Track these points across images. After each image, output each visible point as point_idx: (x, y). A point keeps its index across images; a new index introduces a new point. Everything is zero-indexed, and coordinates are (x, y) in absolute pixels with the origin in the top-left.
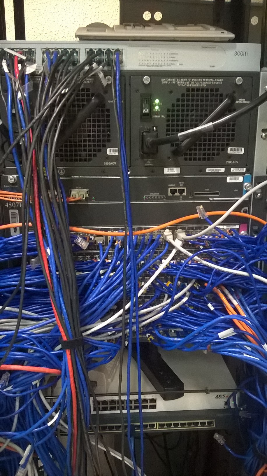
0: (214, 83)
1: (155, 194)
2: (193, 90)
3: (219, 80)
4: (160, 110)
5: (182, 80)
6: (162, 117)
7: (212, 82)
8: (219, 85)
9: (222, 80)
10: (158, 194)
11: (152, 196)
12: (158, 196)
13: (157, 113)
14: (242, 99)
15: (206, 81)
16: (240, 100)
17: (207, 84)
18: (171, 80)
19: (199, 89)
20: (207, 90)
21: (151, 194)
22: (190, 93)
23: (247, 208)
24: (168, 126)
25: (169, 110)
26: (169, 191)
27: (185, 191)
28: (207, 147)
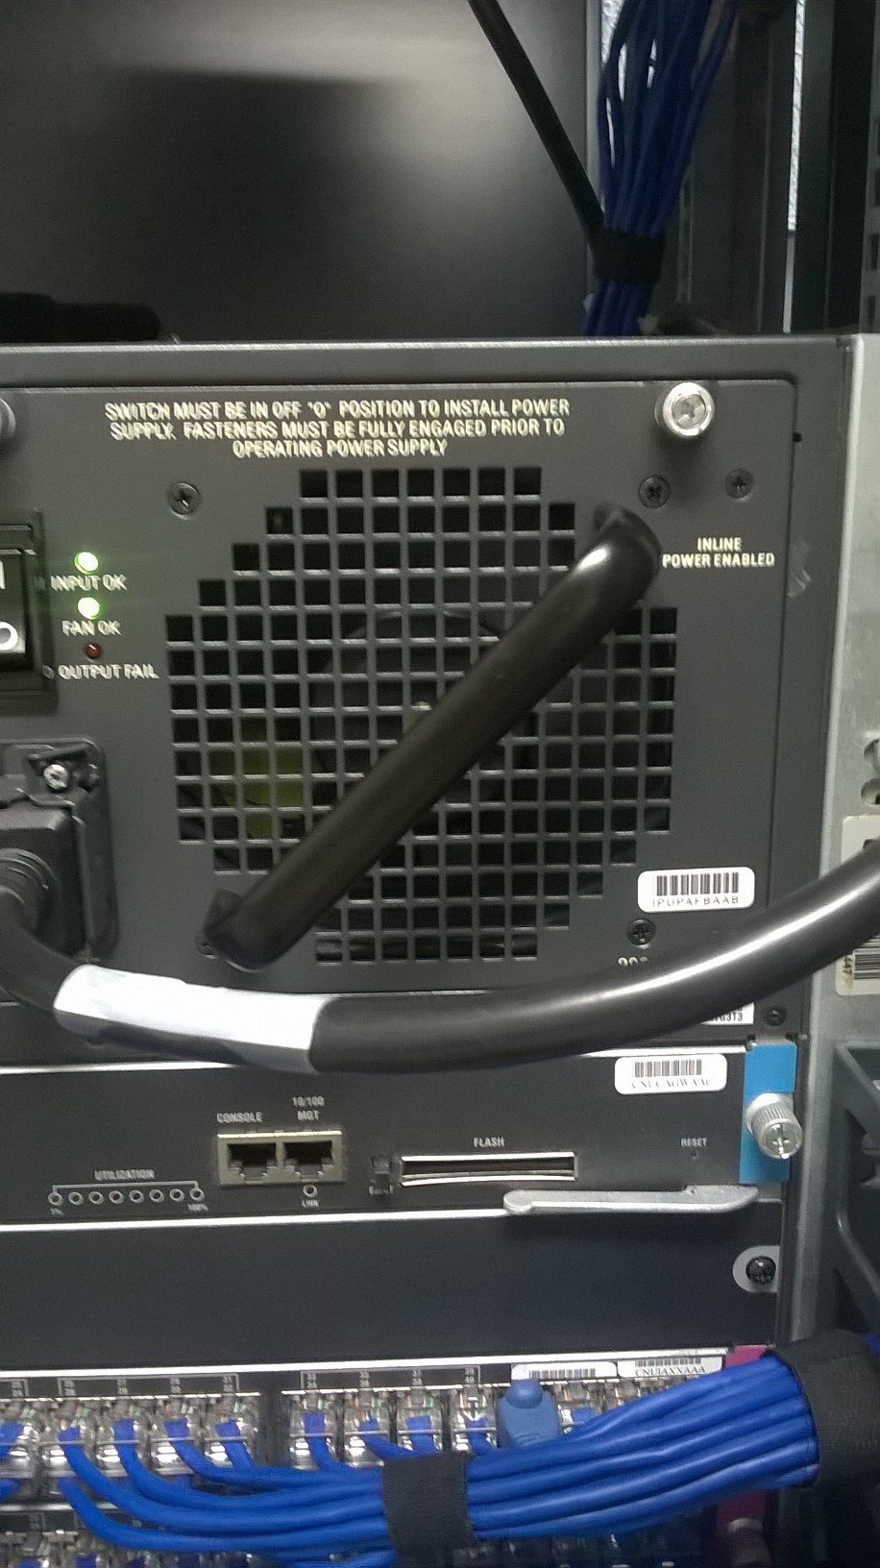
0: (505, 427)
1: (129, 1175)
2: (349, 479)
3: (541, 407)
4: (112, 628)
5: (260, 409)
6: (137, 671)
7: (487, 419)
8: (543, 439)
9: (564, 406)
10: (151, 1174)
11: (105, 1191)
12: (146, 1190)
13: (94, 650)
14: (718, 536)
15: (442, 418)
16: (706, 544)
17: (451, 441)
18: (182, 411)
19: (395, 474)
20: (456, 480)
21: (98, 1176)
22: (331, 502)
23: (773, 1252)
24: (185, 730)
25: (179, 627)
26: (223, 1154)
27: (337, 1153)
28: (473, 869)
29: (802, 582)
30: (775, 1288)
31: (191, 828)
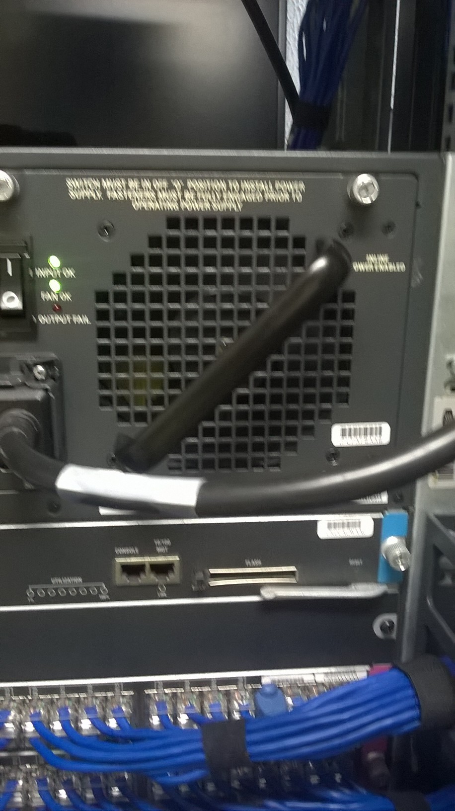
0: (272, 196)
1: (69, 580)
2: (192, 221)
3: (290, 186)
4: (67, 297)
5: (146, 184)
6: (80, 319)
7: (263, 192)
8: (291, 203)
9: (302, 186)
10: (80, 580)
11: (56, 589)
12: (78, 588)
13: (58, 308)
14: (376, 253)
15: (240, 190)
16: (371, 258)
17: (245, 203)
18: (107, 184)
19: (215, 220)
20: (246, 223)
21: (53, 581)
22: (182, 233)
23: (394, 618)
24: (104, 350)
25: (102, 297)
26: (118, 569)
27: (177, 569)
28: (249, 424)
29: (418, 278)
30: (394, 635)
31: (106, 401)
